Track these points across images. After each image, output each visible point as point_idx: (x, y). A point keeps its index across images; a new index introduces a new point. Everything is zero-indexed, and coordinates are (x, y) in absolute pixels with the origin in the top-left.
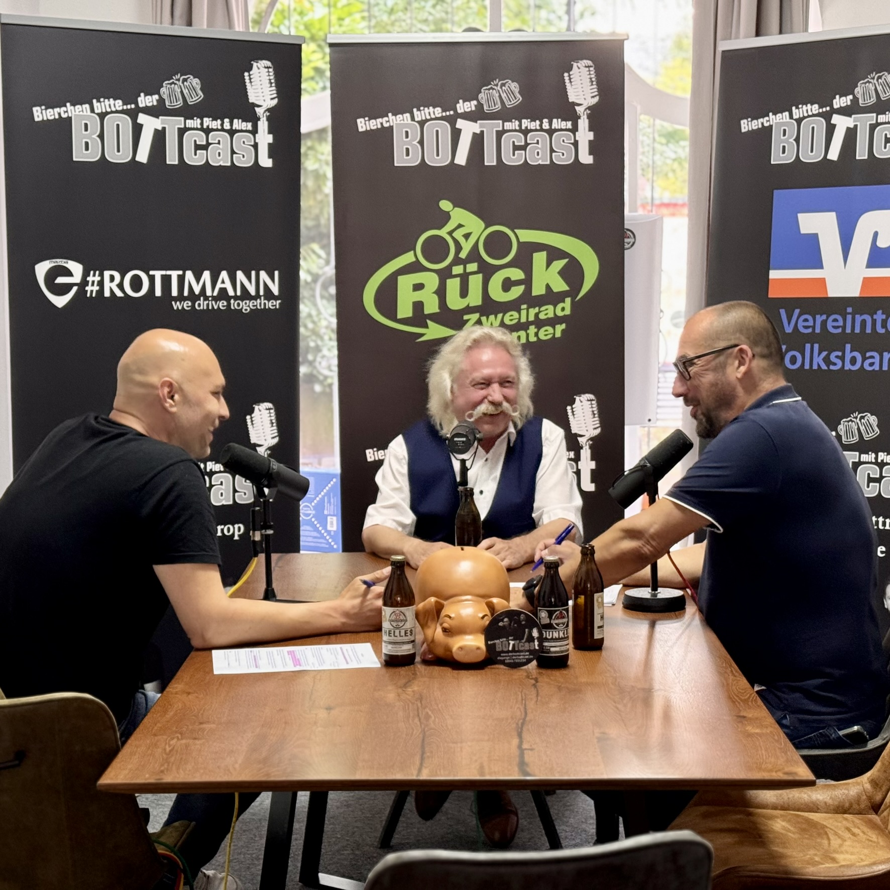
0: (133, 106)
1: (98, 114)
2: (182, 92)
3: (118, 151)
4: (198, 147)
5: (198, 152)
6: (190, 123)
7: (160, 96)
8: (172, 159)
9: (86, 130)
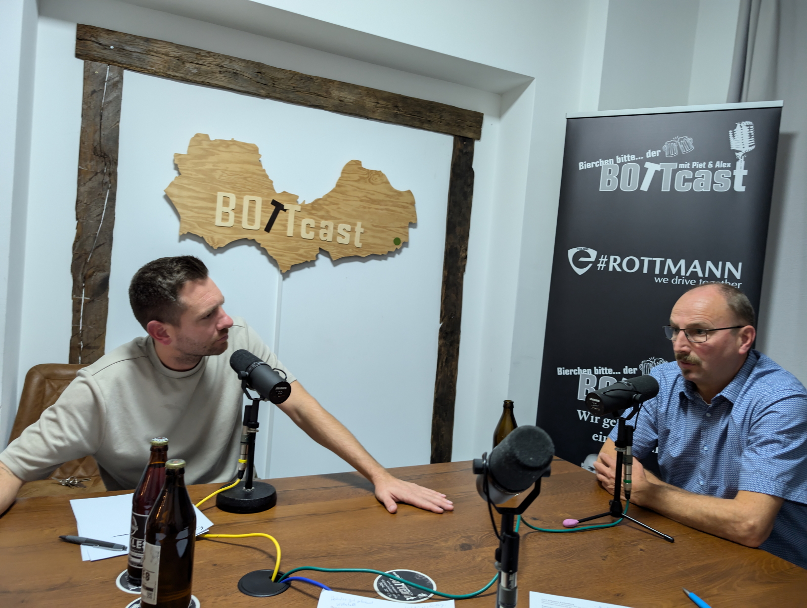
0: (642, 158)
1: (618, 164)
2: (678, 147)
3: (629, 185)
4: (686, 180)
5: (686, 183)
6: (682, 166)
7: (662, 151)
8: (666, 187)
9: (610, 173)
